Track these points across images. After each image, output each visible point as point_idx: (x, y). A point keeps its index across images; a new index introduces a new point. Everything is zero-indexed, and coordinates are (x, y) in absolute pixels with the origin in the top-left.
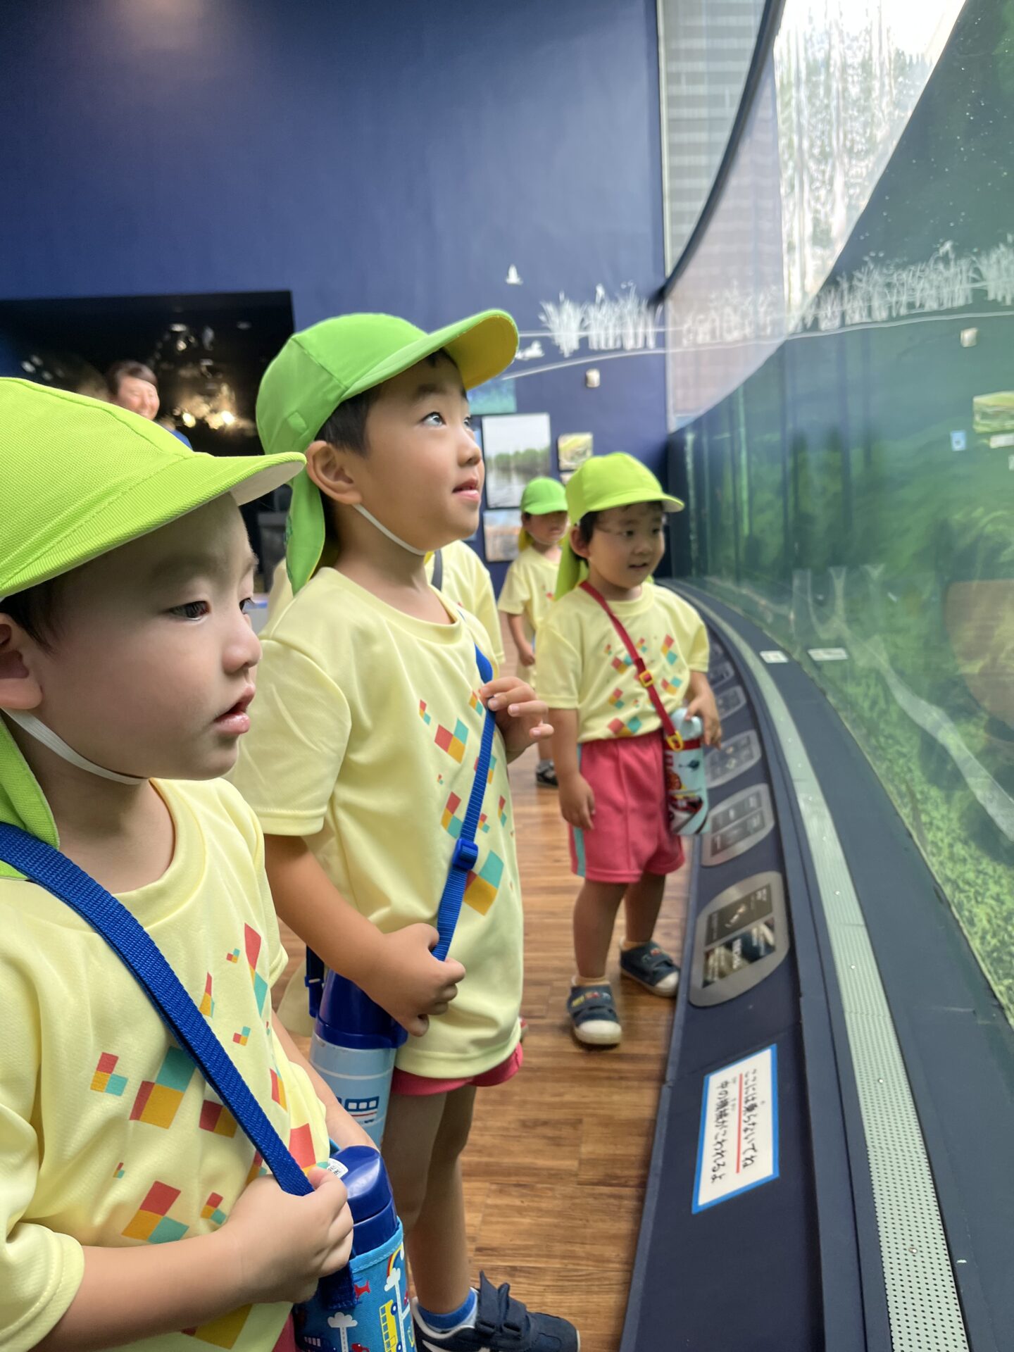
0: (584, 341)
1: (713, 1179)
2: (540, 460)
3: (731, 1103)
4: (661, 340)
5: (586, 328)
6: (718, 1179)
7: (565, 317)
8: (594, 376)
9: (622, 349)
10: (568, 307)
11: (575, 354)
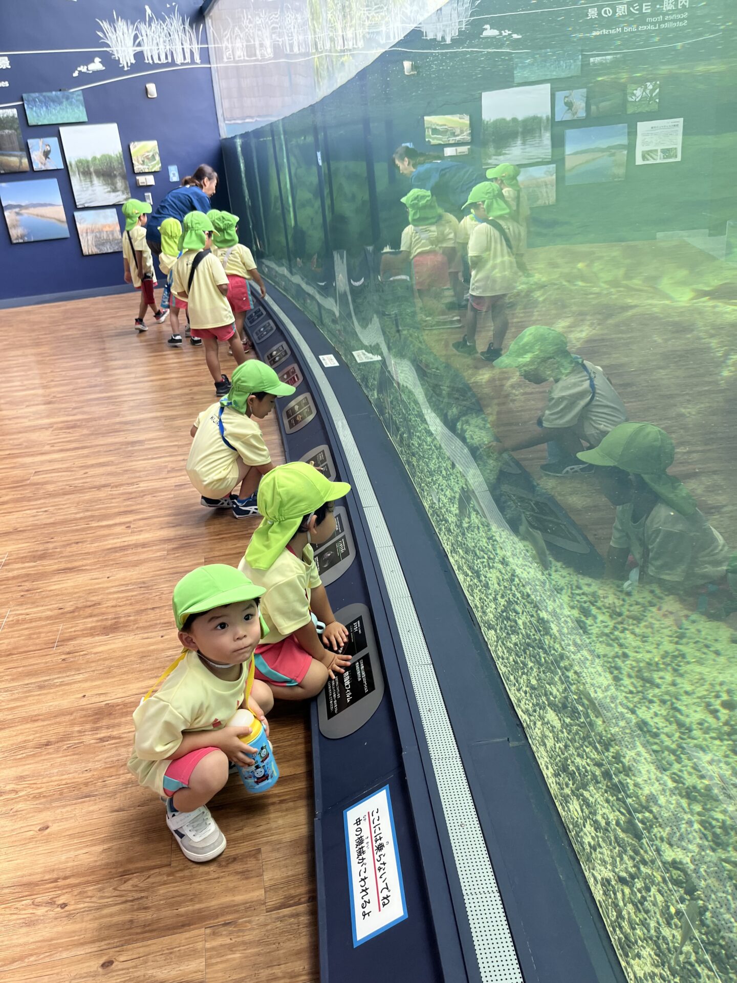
0: (139, 56)
1: (364, 916)
2: (115, 164)
3: (365, 841)
4: (205, 55)
5: (139, 45)
6: (367, 916)
7: (119, 33)
8: (152, 88)
9: (173, 63)
10: (121, 25)
11: (134, 68)
